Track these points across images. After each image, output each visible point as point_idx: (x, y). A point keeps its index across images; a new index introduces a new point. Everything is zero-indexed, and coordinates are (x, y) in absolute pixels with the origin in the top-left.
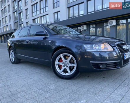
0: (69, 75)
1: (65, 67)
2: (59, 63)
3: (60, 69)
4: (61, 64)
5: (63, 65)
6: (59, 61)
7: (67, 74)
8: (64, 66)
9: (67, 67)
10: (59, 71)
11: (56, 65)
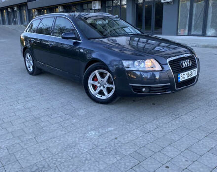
0: (105, 98)
1: (102, 88)
2: (93, 82)
3: (95, 90)
4: (96, 83)
5: (98, 85)
6: (93, 80)
7: (103, 98)
8: (100, 87)
9: (104, 87)
10: (93, 93)
11: (89, 85)
